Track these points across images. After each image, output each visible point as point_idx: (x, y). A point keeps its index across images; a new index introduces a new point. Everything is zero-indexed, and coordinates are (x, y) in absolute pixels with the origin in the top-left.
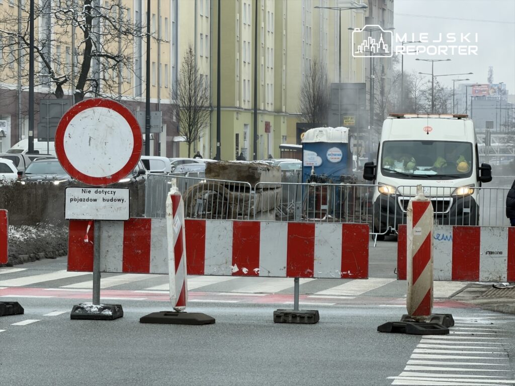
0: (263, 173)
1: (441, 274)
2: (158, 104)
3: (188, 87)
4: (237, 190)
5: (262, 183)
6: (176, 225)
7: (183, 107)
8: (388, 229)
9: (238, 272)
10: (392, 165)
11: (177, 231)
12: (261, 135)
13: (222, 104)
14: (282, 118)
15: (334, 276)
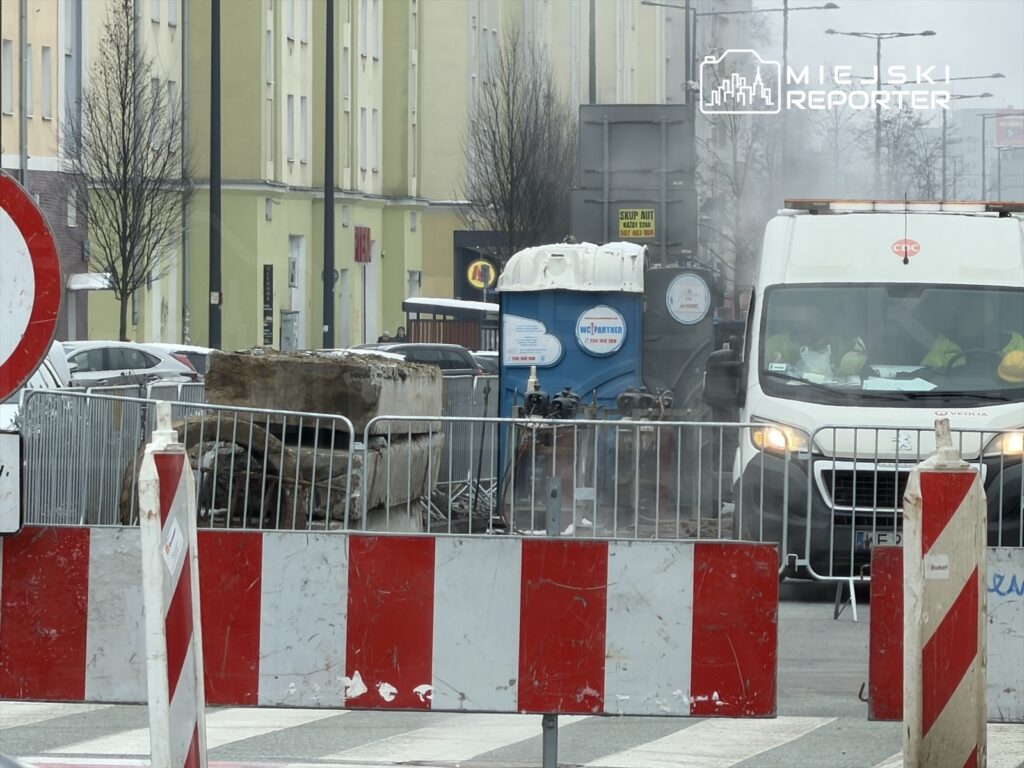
0: (387, 387)
1: (1008, 701)
2: (22, 170)
3: (117, 118)
4: (308, 440)
5: (385, 417)
6: (172, 549)
7: (104, 180)
8: (785, 562)
9: (363, 695)
10: (794, 359)
11: (174, 567)
12: (343, 271)
13: (224, 175)
14: (407, 215)
15: (668, 709)
